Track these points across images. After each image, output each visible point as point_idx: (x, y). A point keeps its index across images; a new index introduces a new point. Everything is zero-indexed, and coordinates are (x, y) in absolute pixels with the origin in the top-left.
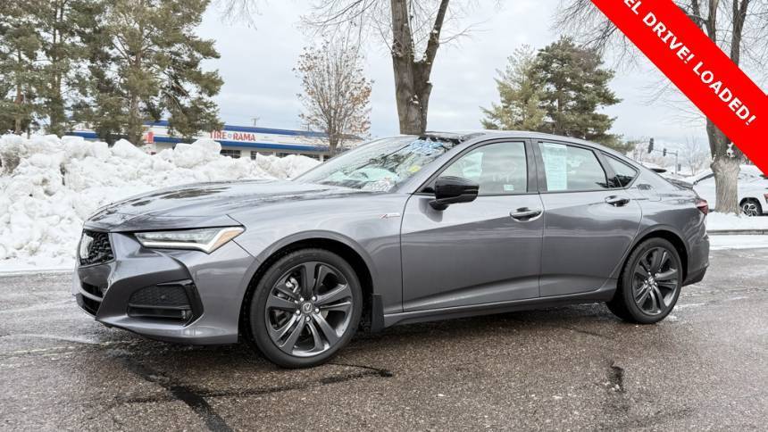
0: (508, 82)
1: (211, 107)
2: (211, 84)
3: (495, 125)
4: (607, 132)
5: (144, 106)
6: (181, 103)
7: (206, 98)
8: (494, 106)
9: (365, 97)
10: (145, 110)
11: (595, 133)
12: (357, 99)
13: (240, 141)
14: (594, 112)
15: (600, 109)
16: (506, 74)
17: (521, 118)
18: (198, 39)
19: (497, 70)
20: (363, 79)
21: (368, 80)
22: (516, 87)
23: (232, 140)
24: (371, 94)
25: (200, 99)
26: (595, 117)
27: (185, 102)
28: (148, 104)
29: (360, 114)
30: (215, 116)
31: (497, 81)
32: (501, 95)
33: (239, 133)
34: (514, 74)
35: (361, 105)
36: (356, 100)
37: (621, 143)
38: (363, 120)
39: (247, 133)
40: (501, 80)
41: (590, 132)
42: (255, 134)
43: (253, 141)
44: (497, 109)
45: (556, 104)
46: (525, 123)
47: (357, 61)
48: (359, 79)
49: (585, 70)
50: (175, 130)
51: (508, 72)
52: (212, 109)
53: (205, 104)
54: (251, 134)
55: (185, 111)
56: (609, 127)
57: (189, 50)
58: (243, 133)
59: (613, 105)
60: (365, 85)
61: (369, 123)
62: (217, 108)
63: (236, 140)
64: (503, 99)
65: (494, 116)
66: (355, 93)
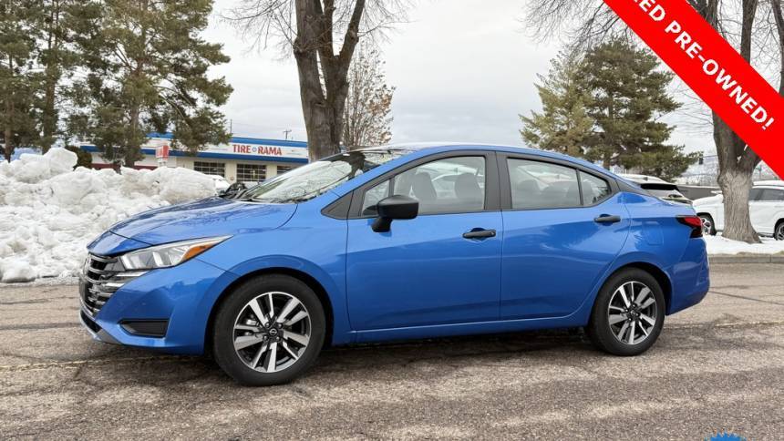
0: (551, 87)
1: (217, 118)
2: (219, 92)
3: (535, 136)
4: (665, 143)
5: (149, 116)
6: (187, 113)
7: (213, 108)
8: (534, 114)
9: (387, 105)
10: (150, 121)
11: (650, 144)
12: (377, 107)
13: (266, 155)
14: (650, 120)
15: (657, 117)
16: (548, 79)
17: (565, 128)
18: (205, 43)
19: (537, 74)
20: (385, 86)
21: (389, 87)
22: (560, 93)
23: (256, 154)
24: (392, 101)
25: (206, 108)
26: (651, 126)
27: (190, 112)
28: (153, 115)
29: (381, 125)
30: (222, 127)
31: (538, 87)
32: (543, 102)
33: (264, 146)
34: (558, 79)
35: (382, 114)
36: (375, 109)
37: (681, 155)
38: (384, 131)
39: (273, 147)
40: (542, 85)
41: (646, 143)
42: (281, 147)
43: (279, 156)
44: (538, 117)
45: (606, 112)
46: (568, 134)
47: (378, 67)
48: (380, 86)
49: (640, 74)
50: (179, 143)
51: (551, 76)
52: (219, 120)
53: (211, 114)
54: (277, 147)
55: (189, 121)
56: (666, 137)
57: (195, 56)
58: (268, 147)
59: (672, 112)
60: (386, 92)
61: (390, 134)
62: (224, 118)
63: (261, 155)
64: (545, 106)
65: (535, 125)
66: (375, 101)
